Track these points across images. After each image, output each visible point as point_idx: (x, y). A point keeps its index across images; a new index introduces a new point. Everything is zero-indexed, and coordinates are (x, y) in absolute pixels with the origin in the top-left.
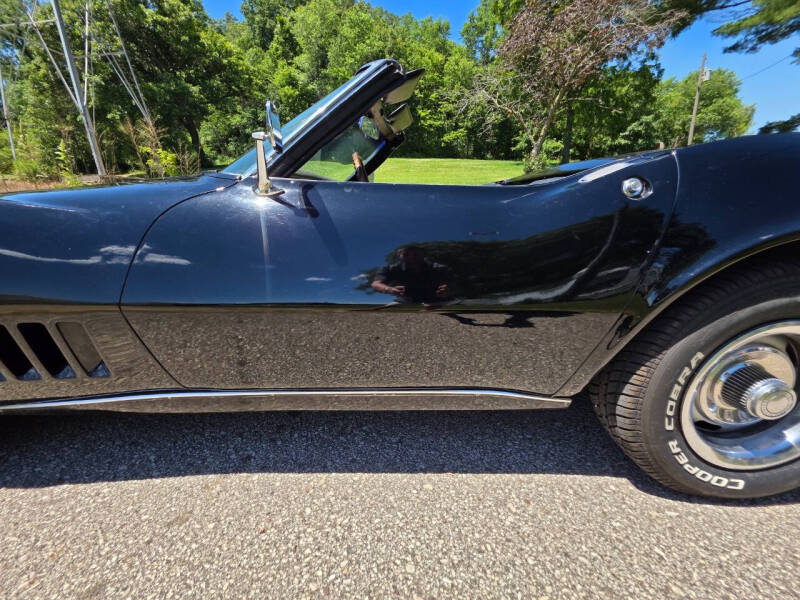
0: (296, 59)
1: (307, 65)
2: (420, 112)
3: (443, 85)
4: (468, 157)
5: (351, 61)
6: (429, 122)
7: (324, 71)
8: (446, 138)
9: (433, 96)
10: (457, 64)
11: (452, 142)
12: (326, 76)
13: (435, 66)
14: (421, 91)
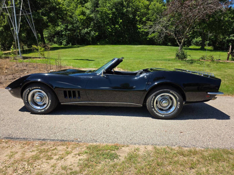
0: (86, 4)
1: (90, 7)
2: (138, 26)
3: (148, 14)
4: (159, 45)
5: (109, 5)
6: (142, 30)
7: (97, 9)
8: (149, 36)
9: (144, 19)
10: (155, 6)
11: (152, 38)
12: (98, 11)
13: (145, 6)
14: (139, 16)
